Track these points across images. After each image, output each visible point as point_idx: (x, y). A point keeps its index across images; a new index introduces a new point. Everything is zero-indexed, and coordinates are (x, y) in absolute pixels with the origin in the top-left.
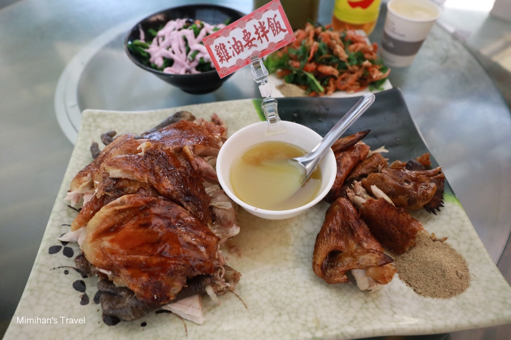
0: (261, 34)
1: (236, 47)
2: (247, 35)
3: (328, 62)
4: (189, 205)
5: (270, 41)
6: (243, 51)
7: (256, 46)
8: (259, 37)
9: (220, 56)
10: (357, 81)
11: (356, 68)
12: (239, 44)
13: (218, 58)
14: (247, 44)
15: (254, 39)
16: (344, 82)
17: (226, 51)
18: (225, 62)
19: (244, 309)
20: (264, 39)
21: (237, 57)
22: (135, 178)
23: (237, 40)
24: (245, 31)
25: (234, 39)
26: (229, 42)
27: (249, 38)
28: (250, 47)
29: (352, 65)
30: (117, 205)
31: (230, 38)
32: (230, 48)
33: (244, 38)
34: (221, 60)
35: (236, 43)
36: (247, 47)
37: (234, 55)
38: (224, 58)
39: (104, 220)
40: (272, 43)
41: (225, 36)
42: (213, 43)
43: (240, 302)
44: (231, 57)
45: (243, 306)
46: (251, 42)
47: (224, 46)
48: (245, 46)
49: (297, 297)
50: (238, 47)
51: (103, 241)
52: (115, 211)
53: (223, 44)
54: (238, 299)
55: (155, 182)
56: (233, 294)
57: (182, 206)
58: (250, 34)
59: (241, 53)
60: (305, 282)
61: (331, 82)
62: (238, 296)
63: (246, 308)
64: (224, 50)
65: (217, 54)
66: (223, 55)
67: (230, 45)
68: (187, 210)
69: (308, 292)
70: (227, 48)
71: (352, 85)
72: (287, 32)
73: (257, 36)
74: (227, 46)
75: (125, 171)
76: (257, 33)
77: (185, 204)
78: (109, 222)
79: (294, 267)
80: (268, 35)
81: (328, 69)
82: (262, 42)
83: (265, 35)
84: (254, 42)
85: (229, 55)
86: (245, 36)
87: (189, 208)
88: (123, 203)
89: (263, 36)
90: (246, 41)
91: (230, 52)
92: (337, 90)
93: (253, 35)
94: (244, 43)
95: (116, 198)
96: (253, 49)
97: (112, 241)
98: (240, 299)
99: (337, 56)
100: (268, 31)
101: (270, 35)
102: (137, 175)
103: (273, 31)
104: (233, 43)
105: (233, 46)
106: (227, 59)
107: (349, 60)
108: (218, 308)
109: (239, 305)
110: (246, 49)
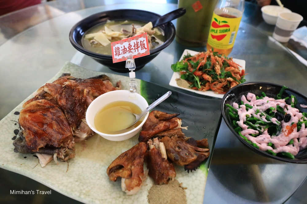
0: (136, 47)
1: (124, 50)
2: (130, 46)
3: (208, 73)
4: (68, 114)
5: (139, 52)
6: (126, 53)
7: (132, 52)
8: (135, 49)
9: (116, 53)
10: (222, 88)
11: (223, 80)
12: (125, 49)
13: (115, 53)
14: (129, 50)
15: (132, 49)
16: (215, 86)
17: (119, 51)
18: (117, 56)
19: (65, 171)
20: (137, 50)
21: (123, 55)
22: (51, 94)
23: (125, 47)
24: (129, 44)
25: (124, 46)
26: (122, 47)
27: (130, 48)
28: (130, 52)
29: (221, 78)
30: (39, 102)
31: (122, 46)
32: (121, 50)
33: (128, 47)
34: (116, 55)
35: (125, 48)
36: (128, 52)
37: (122, 54)
38: (117, 54)
39: (31, 106)
40: (140, 53)
41: (121, 44)
42: (115, 46)
43: (67, 168)
44: (120, 54)
45: (66, 170)
46: (131, 50)
47: (119, 49)
48: (128, 51)
49: (92, 179)
50: (125, 51)
51: (26, 114)
52: (37, 104)
53: (119, 47)
54: (67, 166)
55: (59, 99)
56: (68, 164)
57: (64, 113)
58: (131, 46)
59: (125, 54)
60: (102, 175)
61: (207, 84)
62: (68, 165)
63: (67, 171)
64: (118, 50)
65: (115, 51)
66: (117, 52)
67: (122, 49)
68: (65, 116)
69: (99, 179)
70: (120, 50)
71: (219, 89)
72: (147, 50)
73: (134, 48)
74: (121, 49)
75: (49, 90)
76: (134, 46)
77: (66, 113)
78: (32, 108)
79: (103, 166)
80: (139, 48)
81: (207, 77)
82: (135, 51)
83: (137, 48)
84: (132, 50)
85: (120, 53)
86: (129, 46)
87: (66, 116)
88: (41, 102)
89: (136, 49)
90: (129, 49)
91: (121, 52)
92: (210, 90)
93: (133, 47)
94: (128, 49)
95: (41, 99)
96: (131, 53)
97: (29, 116)
98: (68, 167)
99: (215, 71)
100: (139, 47)
101: (140, 49)
102: (53, 93)
103: (141, 47)
104: (123, 48)
105: (123, 50)
106: (119, 55)
107: (220, 75)
108: (56, 166)
109: (65, 169)
110: (127, 52)
